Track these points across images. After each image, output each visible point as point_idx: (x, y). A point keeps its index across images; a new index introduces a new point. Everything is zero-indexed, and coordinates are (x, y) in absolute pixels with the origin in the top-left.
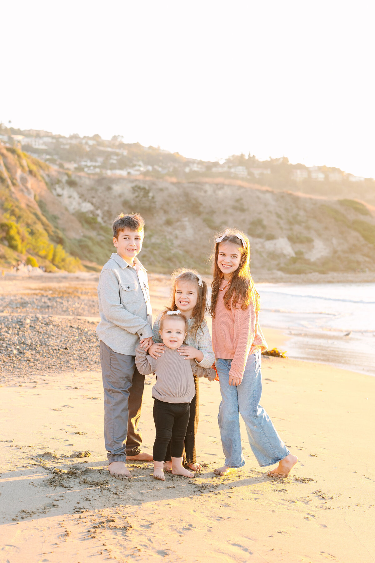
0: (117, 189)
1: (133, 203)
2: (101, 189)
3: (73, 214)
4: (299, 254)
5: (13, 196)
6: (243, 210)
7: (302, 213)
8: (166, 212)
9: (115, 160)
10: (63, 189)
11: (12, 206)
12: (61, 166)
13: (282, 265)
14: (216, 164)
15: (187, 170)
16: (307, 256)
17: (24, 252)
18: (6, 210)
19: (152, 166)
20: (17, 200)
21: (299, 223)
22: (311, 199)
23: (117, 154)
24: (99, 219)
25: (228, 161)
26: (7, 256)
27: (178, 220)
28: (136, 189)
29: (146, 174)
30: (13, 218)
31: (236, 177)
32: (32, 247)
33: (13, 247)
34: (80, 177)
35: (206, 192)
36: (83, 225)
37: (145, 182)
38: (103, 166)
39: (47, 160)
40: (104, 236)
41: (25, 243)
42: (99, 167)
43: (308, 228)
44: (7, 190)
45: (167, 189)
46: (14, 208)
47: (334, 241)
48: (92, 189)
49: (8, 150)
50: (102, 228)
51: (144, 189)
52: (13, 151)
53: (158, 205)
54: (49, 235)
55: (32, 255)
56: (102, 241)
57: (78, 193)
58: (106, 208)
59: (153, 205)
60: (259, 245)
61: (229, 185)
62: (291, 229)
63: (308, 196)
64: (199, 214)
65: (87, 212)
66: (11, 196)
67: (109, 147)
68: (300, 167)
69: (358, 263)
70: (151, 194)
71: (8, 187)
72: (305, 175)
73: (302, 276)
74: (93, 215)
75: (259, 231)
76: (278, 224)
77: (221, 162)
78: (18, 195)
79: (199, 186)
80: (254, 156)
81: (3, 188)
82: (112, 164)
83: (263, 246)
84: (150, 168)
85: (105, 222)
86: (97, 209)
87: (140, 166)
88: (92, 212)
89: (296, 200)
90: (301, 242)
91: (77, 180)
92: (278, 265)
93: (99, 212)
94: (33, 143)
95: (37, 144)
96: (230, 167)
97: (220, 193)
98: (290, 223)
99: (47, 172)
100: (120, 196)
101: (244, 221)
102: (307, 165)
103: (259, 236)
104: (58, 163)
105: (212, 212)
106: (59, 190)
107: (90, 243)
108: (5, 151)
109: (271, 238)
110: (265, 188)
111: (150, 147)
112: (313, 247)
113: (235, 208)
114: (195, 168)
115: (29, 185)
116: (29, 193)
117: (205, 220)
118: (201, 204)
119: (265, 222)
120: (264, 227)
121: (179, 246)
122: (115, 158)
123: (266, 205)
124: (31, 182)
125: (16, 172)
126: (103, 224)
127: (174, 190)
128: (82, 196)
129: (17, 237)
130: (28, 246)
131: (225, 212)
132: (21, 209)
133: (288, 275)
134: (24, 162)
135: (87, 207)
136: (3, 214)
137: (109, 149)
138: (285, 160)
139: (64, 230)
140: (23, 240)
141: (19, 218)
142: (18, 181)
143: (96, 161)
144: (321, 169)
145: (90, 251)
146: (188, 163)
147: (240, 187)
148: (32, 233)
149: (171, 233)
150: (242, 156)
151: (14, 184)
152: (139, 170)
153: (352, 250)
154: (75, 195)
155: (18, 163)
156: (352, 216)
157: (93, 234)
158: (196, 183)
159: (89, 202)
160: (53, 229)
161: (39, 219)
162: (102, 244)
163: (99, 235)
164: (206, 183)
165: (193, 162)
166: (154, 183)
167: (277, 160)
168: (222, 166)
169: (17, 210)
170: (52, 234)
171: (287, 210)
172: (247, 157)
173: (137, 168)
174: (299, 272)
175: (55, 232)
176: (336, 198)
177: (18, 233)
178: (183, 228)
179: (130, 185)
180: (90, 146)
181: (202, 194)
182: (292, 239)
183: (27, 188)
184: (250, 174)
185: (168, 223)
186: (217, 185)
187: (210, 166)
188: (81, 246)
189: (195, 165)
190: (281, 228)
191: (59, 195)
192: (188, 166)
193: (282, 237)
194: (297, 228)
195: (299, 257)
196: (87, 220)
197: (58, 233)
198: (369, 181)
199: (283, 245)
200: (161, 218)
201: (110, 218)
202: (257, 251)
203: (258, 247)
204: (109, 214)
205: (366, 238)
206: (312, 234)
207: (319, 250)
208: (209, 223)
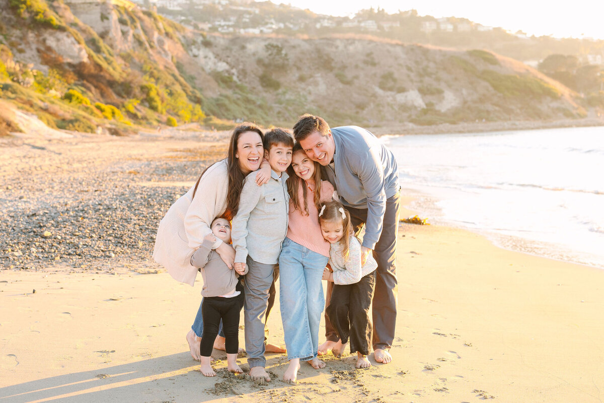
0: (251, 47)
1: (266, 61)
2: (235, 48)
3: (209, 74)
4: (430, 105)
5: (152, 58)
6: (374, 64)
7: (432, 65)
8: (299, 69)
9: (247, 18)
10: (199, 49)
11: (151, 68)
12: (196, 27)
13: (413, 117)
14: (346, 19)
15: (318, 26)
16: (437, 108)
17: (164, 112)
18: (145, 72)
19: (284, 23)
20: (155, 62)
21: (429, 75)
22: (440, 51)
23: (249, 13)
24: (235, 78)
25: (358, 16)
26: (148, 117)
27: (311, 76)
28: (269, 47)
29: (278, 31)
30: (153, 80)
31: (366, 32)
32: (171, 108)
33: (153, 108)
34: (215, 38)
35: (337, 47)
36: (219, 85)
37: (277, 40)
38: (236, 26)
39: (182, 21)
40: (240, 94)
41: (165, 104)
42: (232, 26)
43: (438, 80)
44: (145, 53)
45: (299, 46)
46: (152, 70)
47: (464, 92)
48: (227, 48)
49: (145, 13)
50: (237, 87)
51: (277, 46)
52: (149, 14)
53: (291, 62)
54: (188, 95)
55: (172, 115)
56: (238, 99)
57: (214, 53)
58: (241, 67)
59: (286, 62)
60: (391, 98)
61: (360, 40)
62: (421, 81)
63: (438, 48)
64: (331, 69)
65: (223, 71)
66: (149, 58)
67: (241, 6)
68: (429, 18)
69: (488, 112)
70: (284, 52)
71: (146, 49)
72: (434, 26)
73: (433, 127)
74: (229, 74)
75: (390, 84)
76: (409, 76)
77: (351, 17)
78: (156, 57)
79: (330, 42)
80: (383, 10)
81: (142, 51)
82: (245, 23)
83: (395, 99)
84: (282, 25)
85: (240, 80)
86: (232, 68)
87: (272, 23)
88: (227, 71)
89: (426, 52)
90: (432, 93)
91: (212, 40)
92: (410, 116)
93: (234, 71)
94: (168, 5)
95: (172, 5)
96: (359, 22)
97: (351, 48)
98: (421, 75)
99: (182, 34)
100: (254, 54)
101: (375, 75)
102: (436, 17)
103: (391, 89)
104: (192, 23)
105: (344, 67)
106: (195, 51)
107: (227, 102)
108: (141, 15)
109: (402, 90)
110: (394, 42)
111: (282, 5)
112: (443, 98)
113: (366, 62)
114: (326, 23)
115: (166, 47)
116: (167, 55)
117: (337, 76)
118: (333, 60)
119: (396, 75)
120: (395, 80)
121: (313, 101)
122: (248, 16)
123: (396, 58)
124: (168, 44)
125: (153, 35)
126: (239, 83)
127: (306, 47)
128: (217, 56)
129: (157, 99)
130: (168, 107)
131: (357, 67)
132: (159, 71)
133: (419, 127)
134: (161, 25)
135: (222, 66)
136: (142, 76)
137: (242, 8)
138: (414, 12)
139: (201, 90)
140: (163, 101)
141: (157, 80)
142: (156, 44)
143: (229, 21)
144: (449, 20)
145: (228, 110)
146: (319, 19)
147: (371, 42)
148: (171, 94)
149: (304, 89)
150: (372, 10)
151: (151, 47)
152: (271, 28)
153: (481, 100)
154: (211, 55)
155: (154, 26)
156: (481, 66)
157: (229, 93)
158: (326, 39)
159: (224, 61)
160: (191, 89)
161: (177, 80)
162: (239, 102)
163: (236, 93)
164: (336, 39)
165: (324, 18)
166: (286, 41)
167: (406, 12)
168: (352, 21)
169: (155, 72)
170: (190, 94)
171: (417, 62)
172: (376, 11)
173: (269, 26)
174: (430, 123)
175: (193, 92)
176: (465, 49)
177: (158, 94)
178: (316, 84)
179: (263, 44)
180: (223, 6)
181: (334, 49)
182: (423, 92)
183: (164, 50)
184: (379, 27)
185: (302, 79)
186: (348, 40)
187: (340, 21)
188: (218, 105)
189: (326, 21)
190: (412, 81)
191: (195, 56)
192: (319, 22)
193: (413, 89)
194: (427, 80)
195: (429, 109)
196: (223, 80)
197: (196, 93)
198: (498, 30)
199: (414, 98)
200: (294, 75)
201: (245, 76)
202: (388, 104)
203: (389, 100)
204: (243, 73)
205: (495, 87)
206: (442, 86)
207: (449, 101)
208: (341, 78)
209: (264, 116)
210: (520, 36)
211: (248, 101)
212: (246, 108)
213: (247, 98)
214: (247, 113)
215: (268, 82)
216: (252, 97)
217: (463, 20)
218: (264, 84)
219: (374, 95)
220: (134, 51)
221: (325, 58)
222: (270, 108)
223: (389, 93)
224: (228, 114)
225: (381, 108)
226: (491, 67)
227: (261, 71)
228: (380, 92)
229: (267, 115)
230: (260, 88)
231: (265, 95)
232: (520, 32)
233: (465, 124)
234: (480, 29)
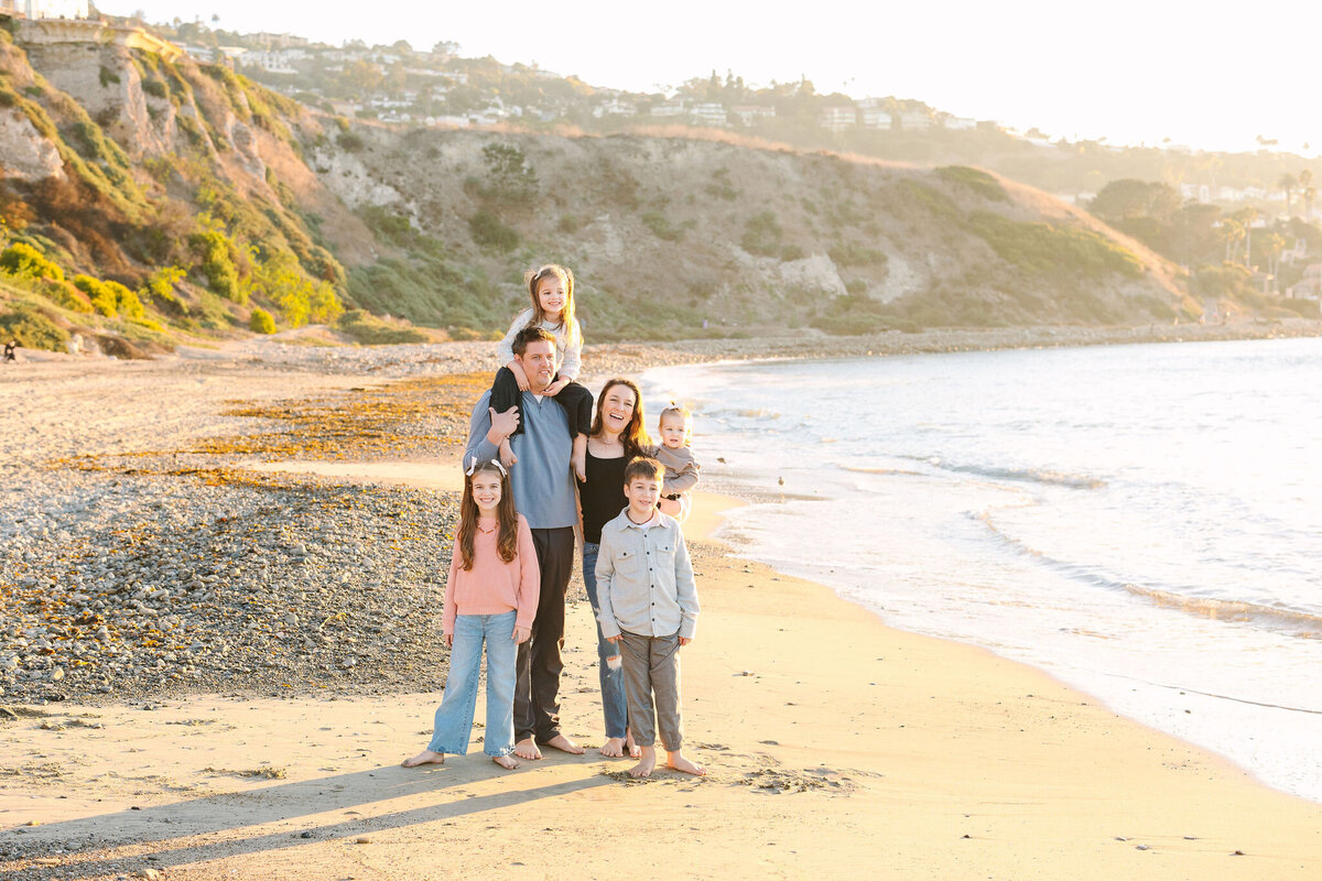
0: (451, 153)
1: (486, 185)
2: (415, 154)
3: (355, 212)
4: (856, 289)
5: (219, 172)
6: (730, 195)
7: (859, 199)
8: (560, 203)
9: (441, 94)
10: (331, 156)
11: (217, 196)
12: (327, 108)
13: (820, 315)
14: (658, 100)
15: (598, 113)
16: (872, 294)
17: (246, 299)
18: (203, 206)
19: (523, 106)
20: (227, 181)
21: (854, 220)
23: (446, 83)
24: (414, 222)
25: (684, 92)
26: (206, 311)
27: (588, 221)
28: (492, 153)
29: (513, 119)
30: (220, 223)
32: (263, 290)
33: (220, 290)
34: (368, 129)
35: (646, 156)
36: (376, 236)
37: (511, 137)
38: (418, 109)
40: (426, 260)
41: (247, 280)
42: (409, 110)
43: (874, 231)
44: (205, 161)
45: (561, 151)
46: (220, 200)
47: (932, 259)
48: (396, 155)
49: (205, 69)
50: (419, 241)
51: (511, 152)
52: (216, 73)
53: (543, 188)
54: (302, 260)
55: (263, 305)
56: (421, 270)
57: (366, 166)
58: (428, 197)
59: (532, 188)
60: (769, 272)
61: (697, 141)
62: (837, 235)
63: (870, 160)
64: (635, 205)
65: (385, 206)
66: (214, 173)
67: (427, 67)
68: (838, 100)
69: (987, 305)
70: (526, 165)
71: (206, 153)
72: (850, 118)
73: (866, 337)
74: (400, 213)
75: (768, 240)
76: (808, 223)
77: (669, 95)
78: (230, 171)
79: (631, 142)
80: (739, 80)
81: (197, 155)
82: (437, 103)
83: (778, 275)
84: (518, 110)
85: (425, 228)
86: (408, 201)
87: (496, 106)
88: (396, 206)
89: (844, 169)
90: (861, 263)
91: (362, 134)
92: (811, 314)
93: (412, 206)
96: (688, 106)
97: (679, 159)
98: (835, 222)
99: (293, 119)
100: (458, 169)
101: (732, 219)
102: (854, 98)
103: (768, 252)
104: (319, 103)
105: (664, 201)
106: (322, 160)
107: (394, 277)
108: (197, 74)
109: (793, 254)
110: (775, 146)
111: (517, 66)
112: (887, 273)
113: (712, 191)
114: (615, 108)
115: (254, 149)
116: (256, 167)
117: (646, 220)
118: (637, 184)
119: (780, 221)
120: (777, 232)
121: (592, 278)
122: (443, 90)
123: (780, 183)
124: (258, 143)
125: (224, 120)
126: (423, 233)
127: (577, 153)
128: (372, 171)
129: (229, 267)
130: (254, 287)
131: (691, 200)
132: (236, 203)
133: (834, 338)
134: (242, 99)
135: (385, 195)
136: (195, 214)
137: (429, 72)
138: (807, 85)
139: (334, 248)
140: (242, 274)
141: (232, 223)
142: (230, 141)
143: (402, 98)
144: (883, 105)
145: (396, 295)
146: (600, 97)
147: (722, 145)
148: (263, 256)
149: (572, 250)
150: (715, 79)
151: (219, 147)
152: (494, 116)
153: (972, 278)
154: (359, 169)
155: (227, 98)
156: (968, 203)
157: (401, 255)
158: (625, 137)
159: (388, 184)
160: (311, 246)
161: (278, 224)
162: (422, 276)
163: (415, 257)
164: (647, 137)
165: (608, 96)
166: (532, 140)
167: (789, 86)
168: (673, 103)
169: (227, 204)
170: (309, 256)
171: (826, 193)
172: (724, 83)
173: (491, 110)
174: (858, 330)
175: (315, 253)
176: (932, 164)
177: (230, 256)
178: (600, 238)
179: (479, 146)
180: (387, 66)
181: (640, 161)
182: (840, 258)
183: (250, 157)
184: (732, 118)
185: (567, 227)
186: (671, 140)
187: (646, 104)
188: (373, 282)
189: (615, 102)
190: (815, 233)
191: (322, 171)
192: (601, 105)
193: (817, 253)
194: (849, 232)
195: (856, 296)
196: (387, 225)
197: (322, 256)
198: (988, 126)
199: (821, 271)
200: (550, 217)
201: (437, 221)
202: (763, 285)
203: (766, 275)
204: (434, 210)
205: (1000, 249)
206: (884, 246)
207: (899, 281)
208: (655, 225)
209: (481, 308)
210: (1034, 141)
211: (443, 274)
212: (439, 291)
213: (442, 267)
214: (442, 302)
215: (488, 232)
216: (454, 266)
217: (912, 105)
218: (482, 238)
219: (732, 265)
220: (178, 157)
221: (622, 179)
222: (495, 292)
223: (765, 261)
224: (398, 306)
225: (747, 294)
226: (990, 206)
227: (473, 207)
228: (745, 258)
229: (489, 308)
230: (471, 245)
231: (482, 261)
232: (1034, 132)
233: (938, 333)
234: (950, 125)
